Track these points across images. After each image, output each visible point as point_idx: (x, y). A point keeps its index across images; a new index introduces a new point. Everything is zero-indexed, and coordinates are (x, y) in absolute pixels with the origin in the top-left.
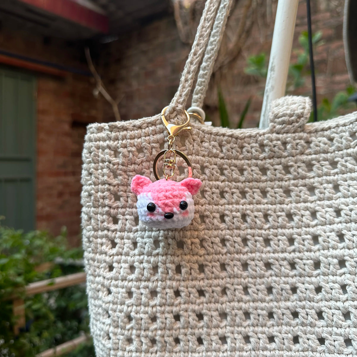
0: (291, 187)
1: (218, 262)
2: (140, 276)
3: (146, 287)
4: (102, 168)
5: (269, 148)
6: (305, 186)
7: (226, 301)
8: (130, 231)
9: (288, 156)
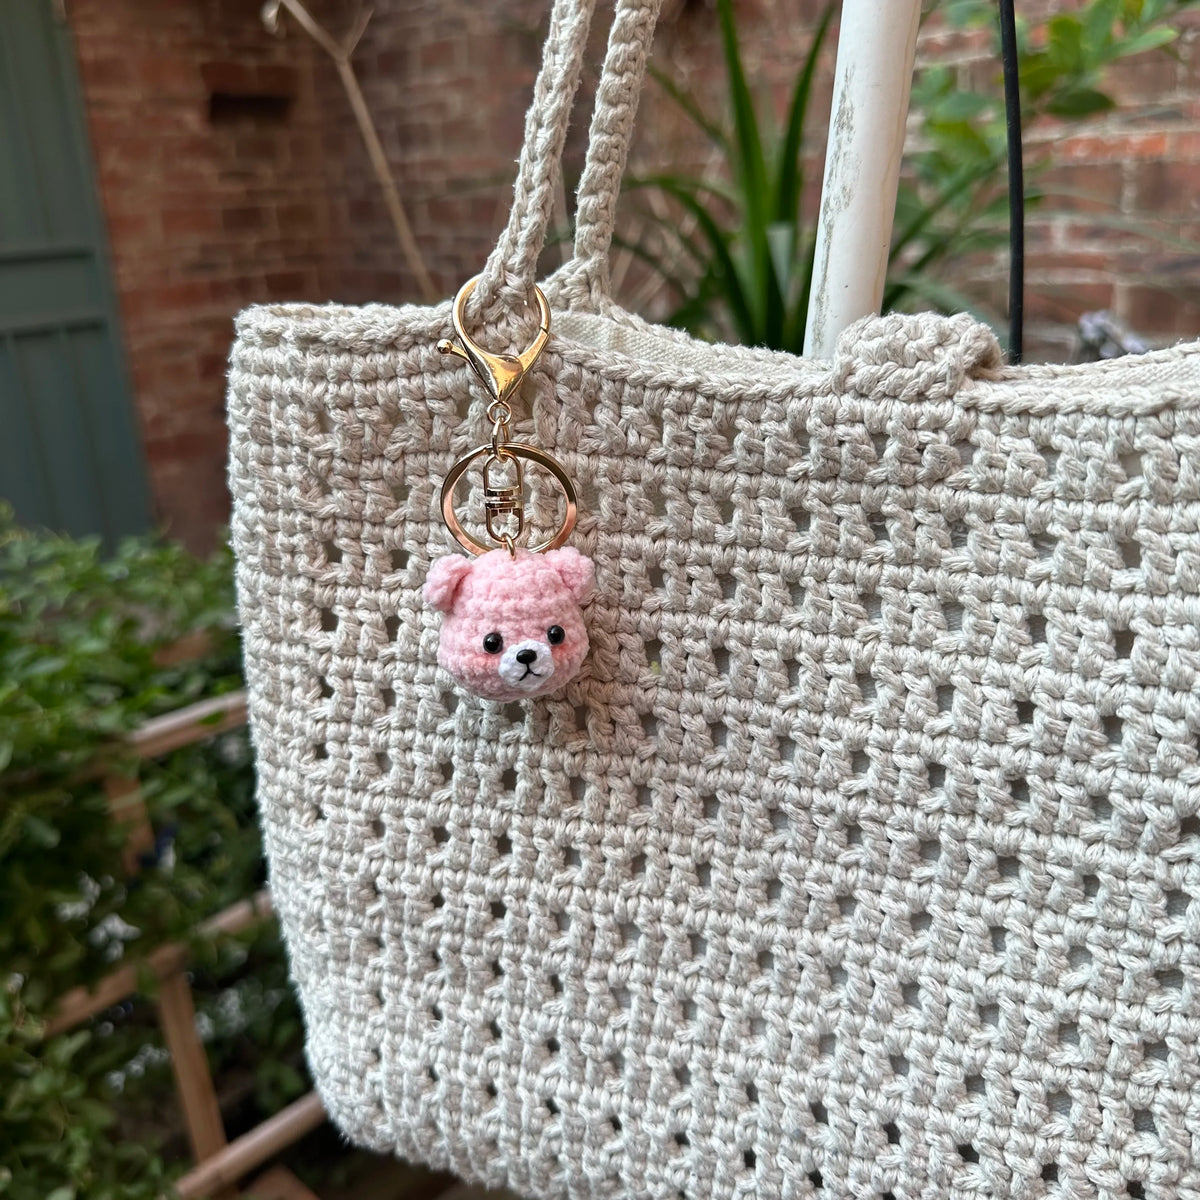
0: (883, 589)
1: (627, 780)
2: (404, 785)
3: (418, 815)
4: (284, 464)
5: (821, 446)
6: (929, 590)
7: (639, 894)
8: (371, 656)
9: (886, 481)
